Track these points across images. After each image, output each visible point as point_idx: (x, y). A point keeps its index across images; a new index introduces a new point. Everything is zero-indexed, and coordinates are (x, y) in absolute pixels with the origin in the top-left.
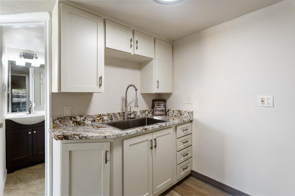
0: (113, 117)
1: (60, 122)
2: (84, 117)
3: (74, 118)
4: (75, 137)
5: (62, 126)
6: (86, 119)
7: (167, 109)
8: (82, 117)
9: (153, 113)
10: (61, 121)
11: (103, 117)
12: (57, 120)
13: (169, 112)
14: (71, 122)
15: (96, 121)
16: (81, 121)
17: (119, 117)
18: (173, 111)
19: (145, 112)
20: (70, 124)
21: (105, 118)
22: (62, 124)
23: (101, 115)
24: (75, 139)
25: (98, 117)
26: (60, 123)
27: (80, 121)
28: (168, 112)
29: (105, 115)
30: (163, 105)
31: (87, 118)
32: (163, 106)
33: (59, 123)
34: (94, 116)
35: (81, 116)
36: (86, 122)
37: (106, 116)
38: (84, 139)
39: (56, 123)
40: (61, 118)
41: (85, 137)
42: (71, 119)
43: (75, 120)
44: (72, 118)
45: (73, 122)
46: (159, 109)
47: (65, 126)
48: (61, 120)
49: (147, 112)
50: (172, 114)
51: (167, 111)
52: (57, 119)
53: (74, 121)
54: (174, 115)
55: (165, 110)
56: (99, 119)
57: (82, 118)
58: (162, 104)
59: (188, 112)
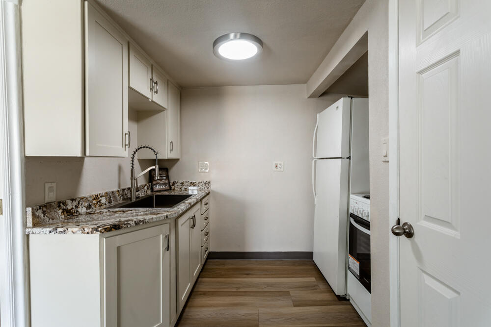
0: (112, 199)
1: (44, 213)
2: (77, 201)
3: (63, 204)
4: (129, 224)
5: (47, 220)
6: (80, 205)
7: (172, 181)
8: (74, 201)
9: (152, 188)
10: (45, 211)
11: (100, 198)
12: (39, 211)
13: (176, 185)
14: (60, 211)
15: (93, 207)
16: (73, 208)
17: (118, 197)
18: (182, 183)
19: (144, 188)
20: (59, 215)
21: (103, 200)
22: (47, 216)
23: (97, 195)
24: (129, 226)
25: (94, 199)
26: (44, 215)
27: (71, 209)
28: (173, 185)
29: (104, 195)
30: (165, 175)
31: (80, 203)
32: (165, 178)
33: (42, 215)
34: (89, 199)
35: (72, 200)
36: (79, 210)
37: (103, 198)
38: (141, 224)
39: (38, 217)
40: (45, 206)
41: (143, 221)
42: (59, 206)
43: (65, 207)
44: (61, 205)
45: (62, 212)
46: (161, 182)
47: (51, 221)
48: (45, 209)
49: (146, 188)
50: (181, 187)
51: (171, 184)
52: (38, 208)
53: (63, 209)
54: (183, 189)
55: (169, 183)
56: (96, 202)
57: (75, 203)
58: (163, 175)
59: (204, 182)
